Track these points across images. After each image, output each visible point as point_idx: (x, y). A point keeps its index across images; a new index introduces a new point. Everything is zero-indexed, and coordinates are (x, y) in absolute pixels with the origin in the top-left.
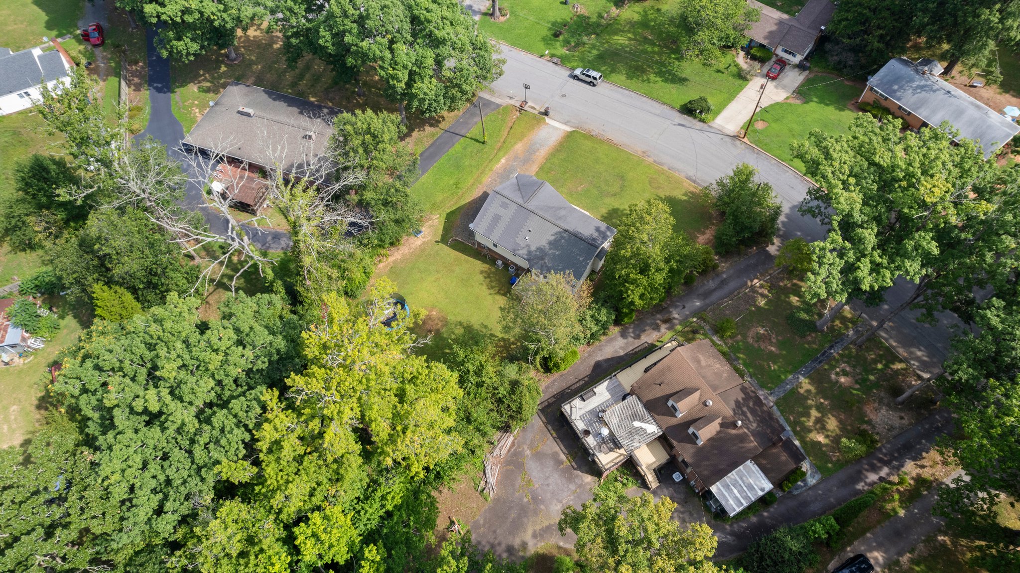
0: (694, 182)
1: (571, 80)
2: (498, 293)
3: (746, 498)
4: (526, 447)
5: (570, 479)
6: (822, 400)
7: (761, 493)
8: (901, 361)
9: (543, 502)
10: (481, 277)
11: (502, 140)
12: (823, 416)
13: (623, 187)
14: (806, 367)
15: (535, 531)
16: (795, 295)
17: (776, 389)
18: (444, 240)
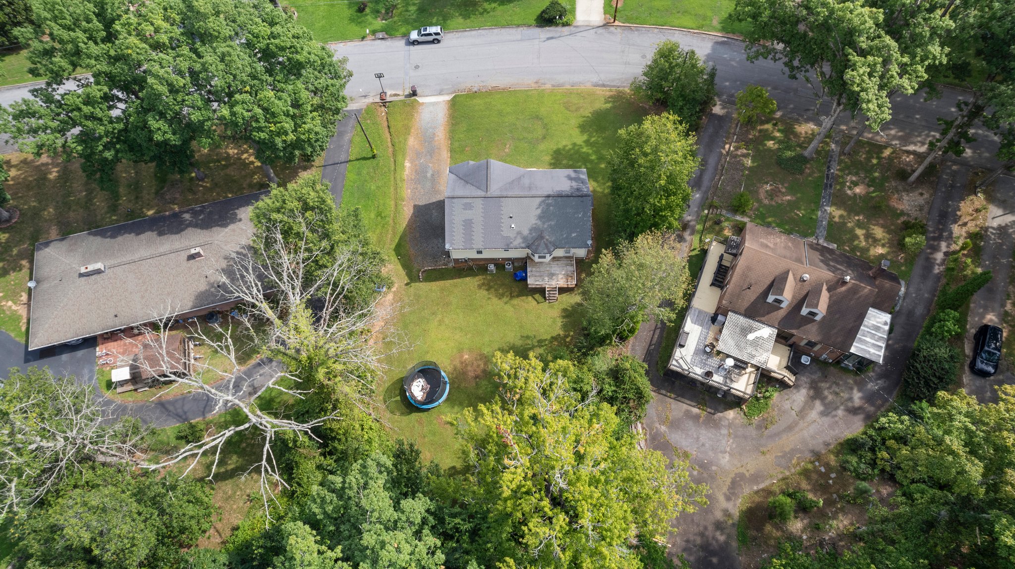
0: (604, 86)
1: (412, 47)
2: (512, 297)
3: (881, 338)
4: (657, 425)
5: (717, 425)
6: (857, 218)
7: (887, 328)
8: (886, 147)
9: (711, 463)
10: (483, 293)
11: (390, 144)
12: (868, 231)
13: (545, 126)
14: (824, 197)
15: (725, 494)
16: (768, 140)
17: (818, 231)
18: (413, 277)
